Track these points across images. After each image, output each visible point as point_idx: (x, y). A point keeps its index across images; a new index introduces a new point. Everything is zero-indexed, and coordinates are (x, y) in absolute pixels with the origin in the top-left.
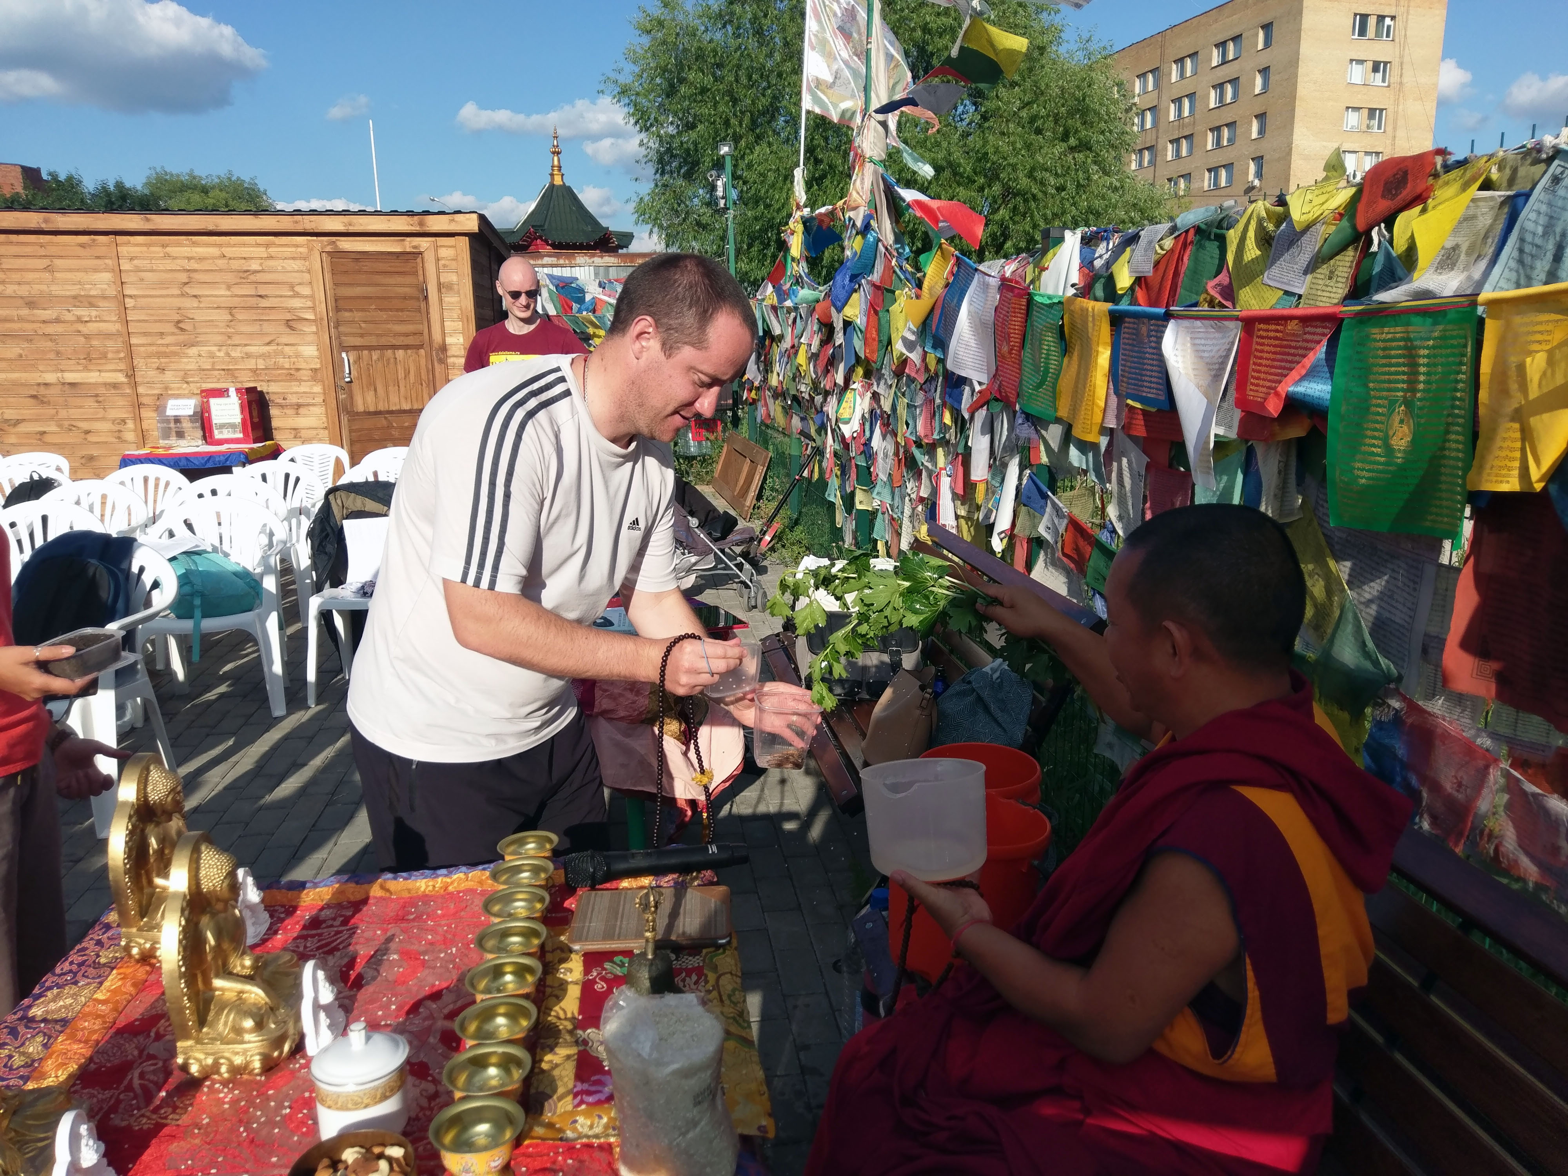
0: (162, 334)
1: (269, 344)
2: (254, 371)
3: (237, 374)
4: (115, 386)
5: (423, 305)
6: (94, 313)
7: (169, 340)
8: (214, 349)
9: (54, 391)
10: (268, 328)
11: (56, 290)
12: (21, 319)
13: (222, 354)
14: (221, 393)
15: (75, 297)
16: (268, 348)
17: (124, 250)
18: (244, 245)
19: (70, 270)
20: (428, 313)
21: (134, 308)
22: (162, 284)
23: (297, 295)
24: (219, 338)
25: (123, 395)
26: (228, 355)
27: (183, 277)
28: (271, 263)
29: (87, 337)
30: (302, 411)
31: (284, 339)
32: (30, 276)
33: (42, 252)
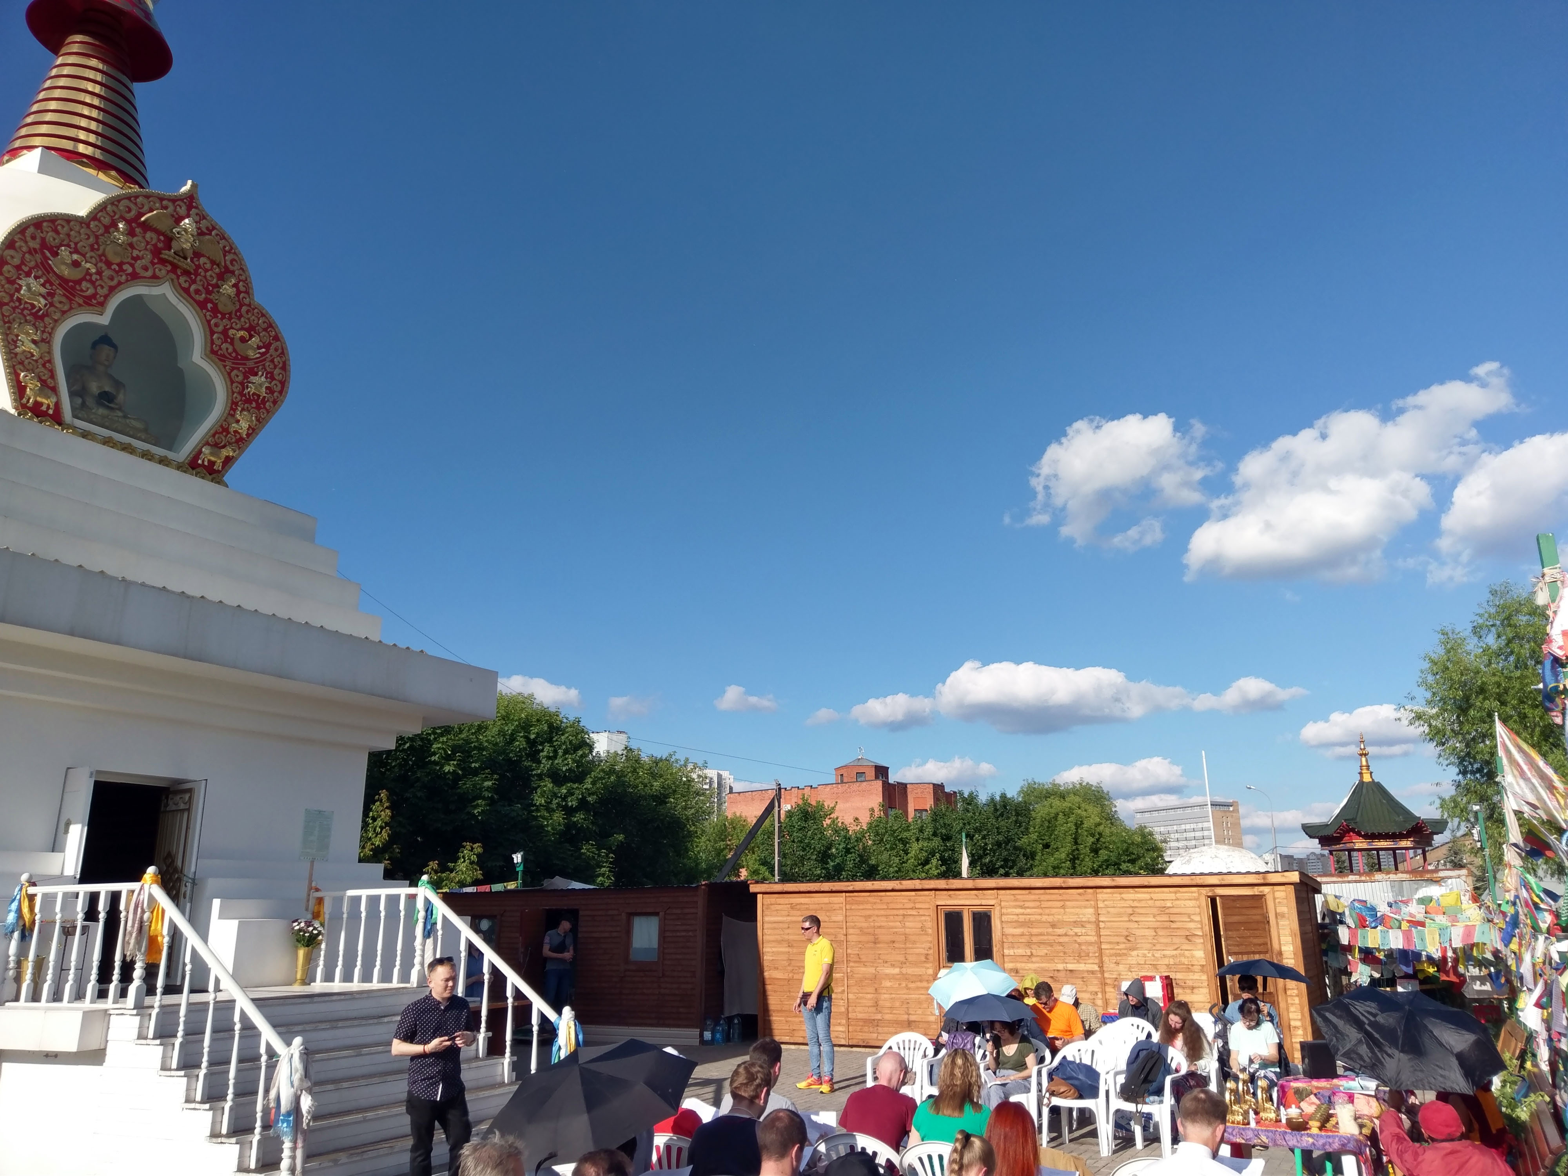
0: (1118, 943)
1: (1176, 949)
2: (1168, 965)
3: (1158, 967)
4: (1093, 972)
5: (1267, 926)
6: (1084, 931)
7: (1122, 946)
8: (1146, 952)
9: (1062, 974)
10: (1176, 940)
11: (1066, 918)
12: (1048, 934)
13: (1150, 955)
14: (1151, 979)
15: (1075, 922)
16: (1175, 952)
17: (1100, 896)
18: (1163, 892)
19: (1073, 907)
20: (1270, 931)
21: (1104, 928)
22: (1119, 915)
23: (1192, 921)
24: (1149, 946)
25: (1096, 978)
26: (1153, 955)
27: (1130, 911)
28: (1177, 902)
29: (1080, 944)
30: (1195, 991)
31: (1185, 947)
32: (1054, 911)
33: (1060, 898)
